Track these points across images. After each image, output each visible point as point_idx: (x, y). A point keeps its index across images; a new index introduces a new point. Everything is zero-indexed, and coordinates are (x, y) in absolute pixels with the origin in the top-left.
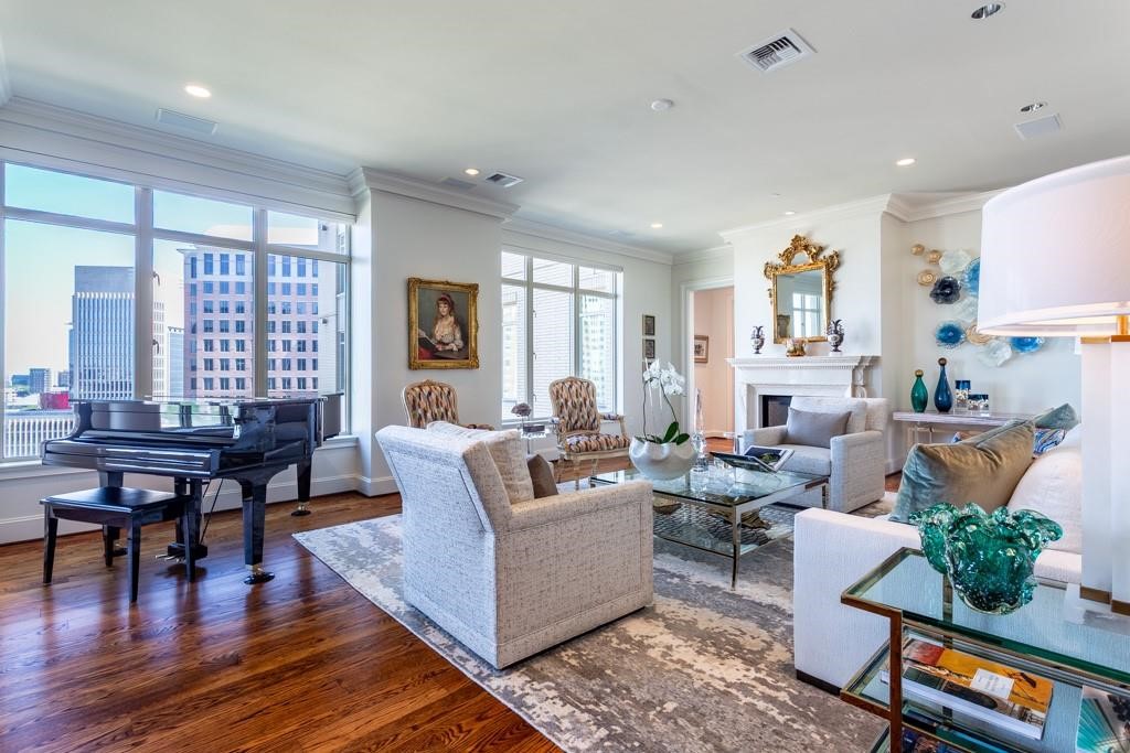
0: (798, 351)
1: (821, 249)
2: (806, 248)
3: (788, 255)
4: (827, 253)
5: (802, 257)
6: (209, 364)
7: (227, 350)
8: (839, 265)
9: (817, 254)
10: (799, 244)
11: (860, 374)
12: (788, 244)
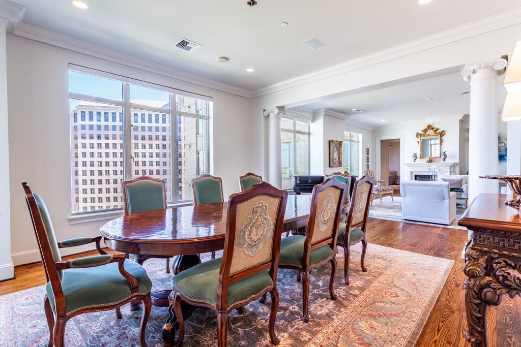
0: (430, 161)
1: (438, 129)
2: (433, 128)
3: (425, 131)
4: (440, 131)
5: (430, 132)
6: (84, 164)
7: (93, 157)
8: (444, 135)
9: (436, 131)
10: (429, 127)
11: (452, 168)
12: (426, 127)
